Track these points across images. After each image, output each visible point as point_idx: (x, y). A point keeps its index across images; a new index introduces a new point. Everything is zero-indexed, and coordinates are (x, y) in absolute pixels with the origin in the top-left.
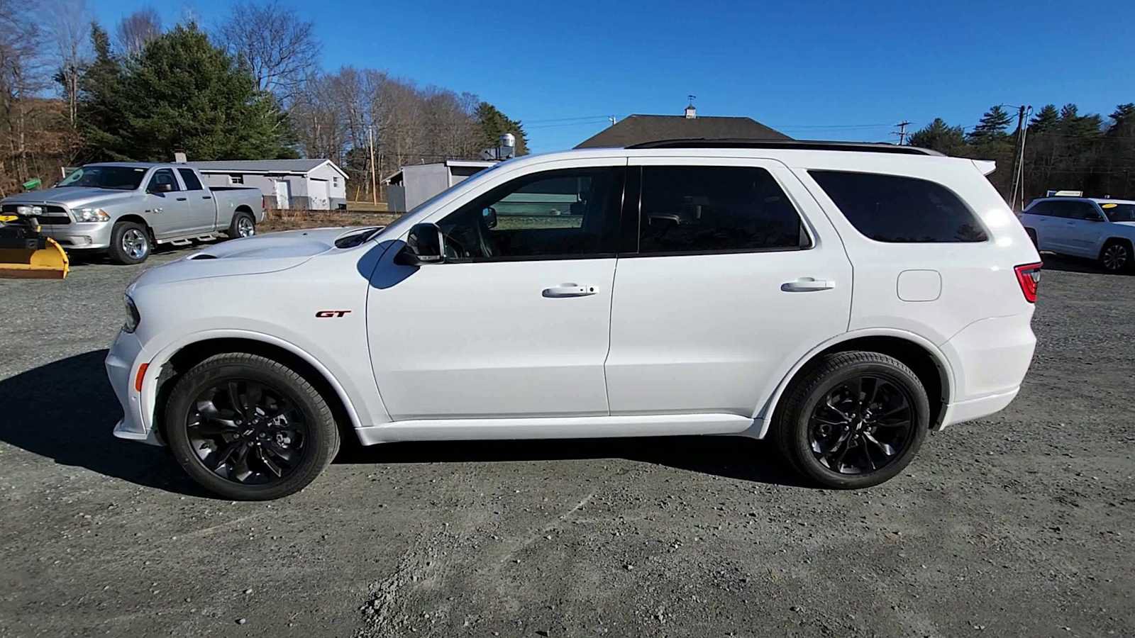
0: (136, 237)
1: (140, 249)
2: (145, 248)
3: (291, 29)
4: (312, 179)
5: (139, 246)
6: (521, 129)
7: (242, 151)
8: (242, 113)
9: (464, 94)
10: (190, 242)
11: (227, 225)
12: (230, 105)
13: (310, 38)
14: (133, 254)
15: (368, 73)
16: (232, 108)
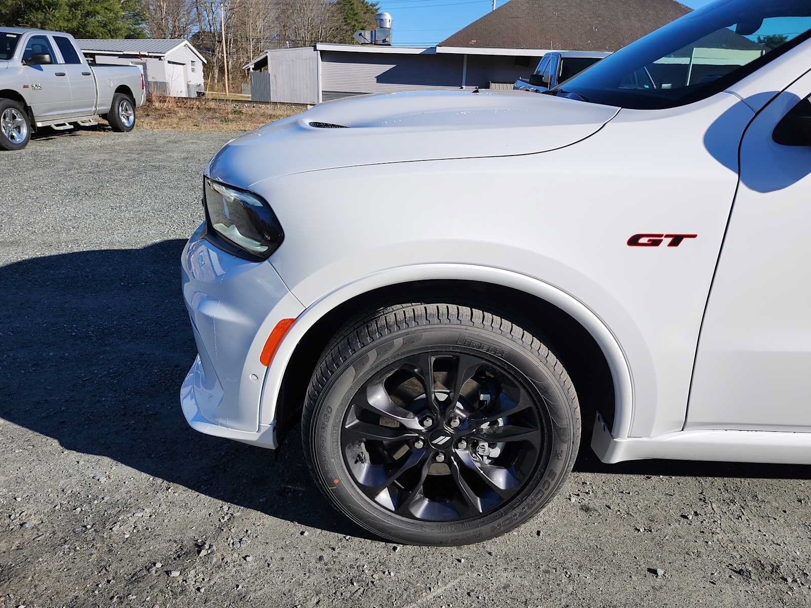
0: (14, 117)
1: (19, 132)
2: (24, 131)
4: (169, 62)
5: (18, 128)
7: (88, 29)
10: (72, 127)
11: (106, 108)
14: (12, 137)
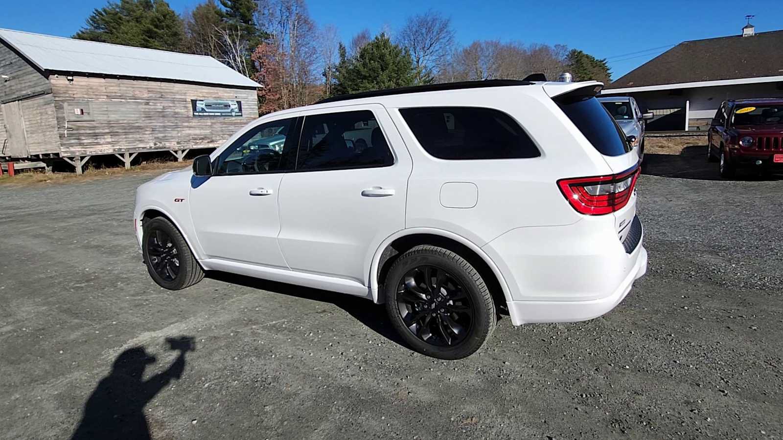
3: (438, 25)
6: (606, 65)
8: (404, 81)
9: (555, 46)
12: (398, 77)
13: (447, 28)
15: (487, 43)
16: (399, 79)
